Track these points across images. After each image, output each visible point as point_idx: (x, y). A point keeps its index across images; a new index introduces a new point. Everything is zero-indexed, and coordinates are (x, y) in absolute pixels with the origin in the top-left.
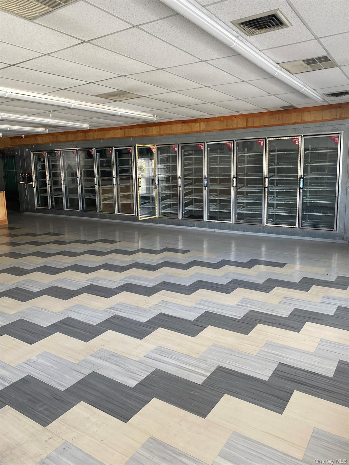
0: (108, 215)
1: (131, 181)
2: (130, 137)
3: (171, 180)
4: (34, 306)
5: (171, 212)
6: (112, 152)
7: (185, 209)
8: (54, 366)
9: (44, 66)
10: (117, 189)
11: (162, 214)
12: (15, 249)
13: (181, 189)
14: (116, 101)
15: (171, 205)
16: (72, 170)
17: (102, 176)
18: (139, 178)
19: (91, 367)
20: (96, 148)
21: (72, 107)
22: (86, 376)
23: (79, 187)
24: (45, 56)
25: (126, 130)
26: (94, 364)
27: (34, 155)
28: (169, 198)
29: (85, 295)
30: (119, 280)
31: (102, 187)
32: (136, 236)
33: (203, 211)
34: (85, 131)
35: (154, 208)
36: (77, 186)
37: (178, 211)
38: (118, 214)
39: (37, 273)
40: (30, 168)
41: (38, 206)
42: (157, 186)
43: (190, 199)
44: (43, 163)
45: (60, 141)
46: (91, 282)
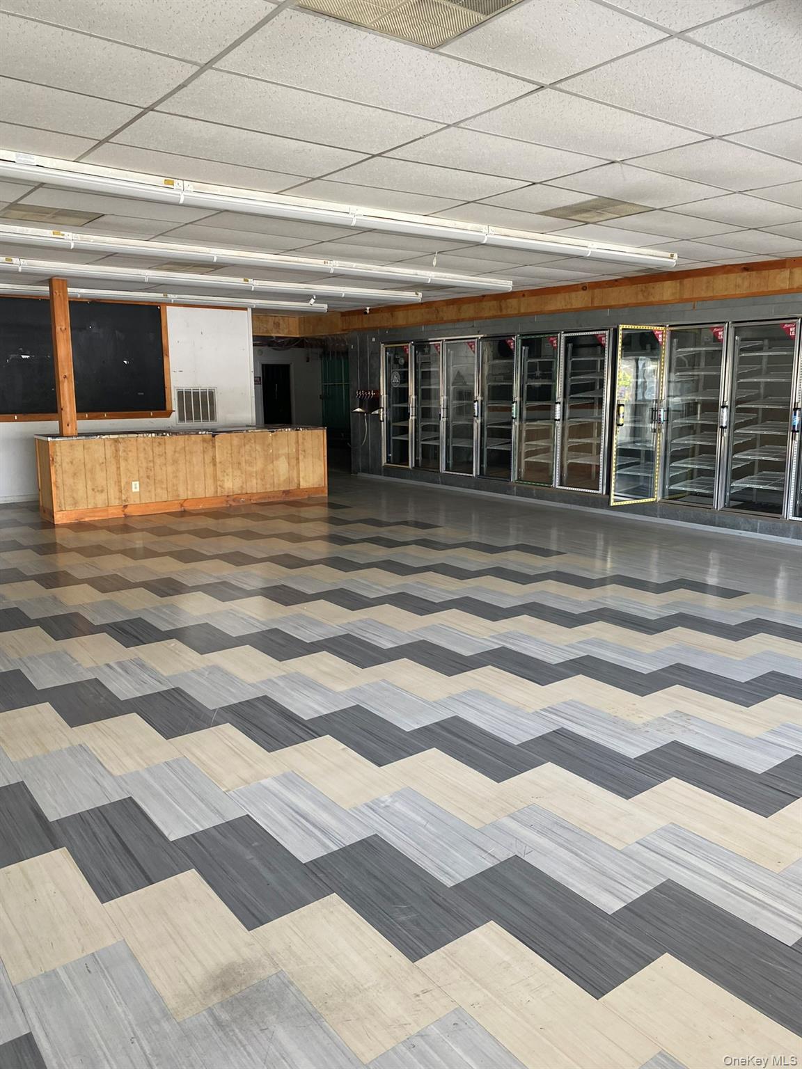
0: (536, 489)
1: (596, 411)
2: (606, 307)
3: (699, 412)
4: (384, 680)
5: (695, 490)
6: (557, 344)
7: (734, 484)
8: (428, 826)
9: (442, 153)
10: (563, 429)
11: (670, 495)
12: (343, 551)
13: (726, 434)
14: (587, 223)
15: (695, 472)
16: (465, 384)
17: (529, 399)
18: (619, 405)
19: (511, 844)
20: (521, 335)
21: (484, 242)
22: (499, 862)
23: (477, 423)
24: (448, 130)
25: (597, 291)
26: (516, 838)
27: (386, 351)
28: (690, 454)
29: (489, 670)
30: (567, 646)
31: (527, 423)
32: (600, 543)
33: (782, 493)
34: (501, 297)
35: (649, 480)
36: (473, 420)
37: (712, 489)
38: (559, 487)
39: (387, 607)
40: (377, 379)
41: (388, 462)
42: (664, 425)
43: (749, 460)
44: (404, 370)
45: (445, 319)
46: (502, 640)
